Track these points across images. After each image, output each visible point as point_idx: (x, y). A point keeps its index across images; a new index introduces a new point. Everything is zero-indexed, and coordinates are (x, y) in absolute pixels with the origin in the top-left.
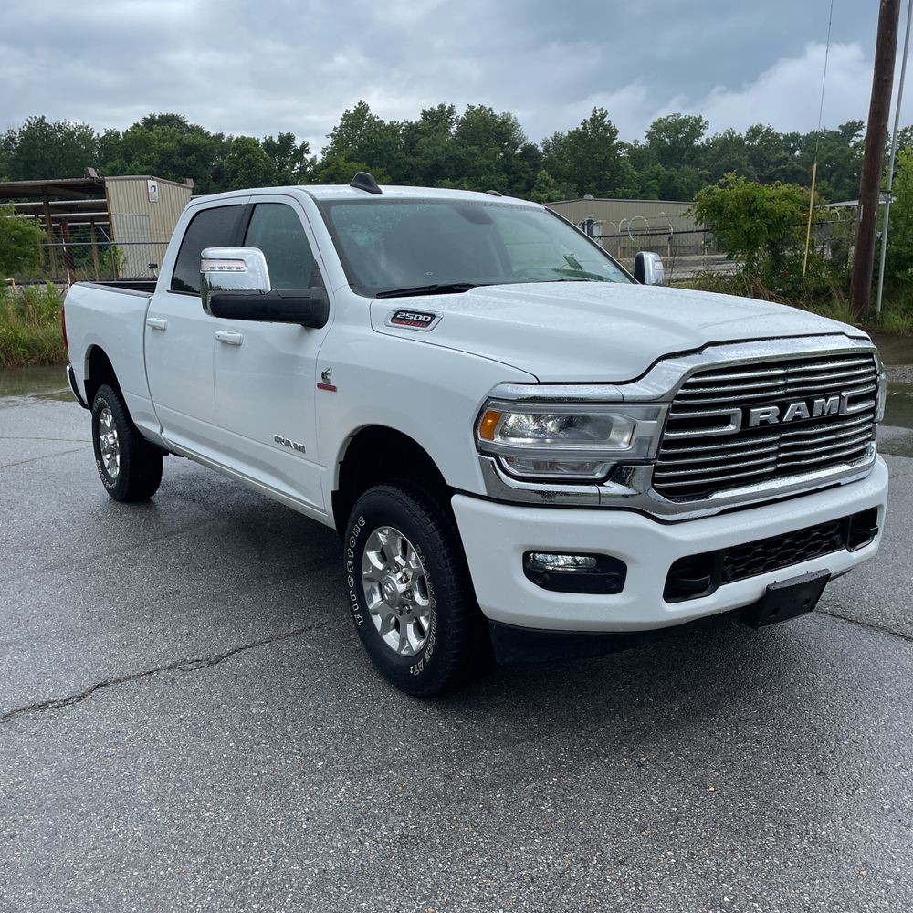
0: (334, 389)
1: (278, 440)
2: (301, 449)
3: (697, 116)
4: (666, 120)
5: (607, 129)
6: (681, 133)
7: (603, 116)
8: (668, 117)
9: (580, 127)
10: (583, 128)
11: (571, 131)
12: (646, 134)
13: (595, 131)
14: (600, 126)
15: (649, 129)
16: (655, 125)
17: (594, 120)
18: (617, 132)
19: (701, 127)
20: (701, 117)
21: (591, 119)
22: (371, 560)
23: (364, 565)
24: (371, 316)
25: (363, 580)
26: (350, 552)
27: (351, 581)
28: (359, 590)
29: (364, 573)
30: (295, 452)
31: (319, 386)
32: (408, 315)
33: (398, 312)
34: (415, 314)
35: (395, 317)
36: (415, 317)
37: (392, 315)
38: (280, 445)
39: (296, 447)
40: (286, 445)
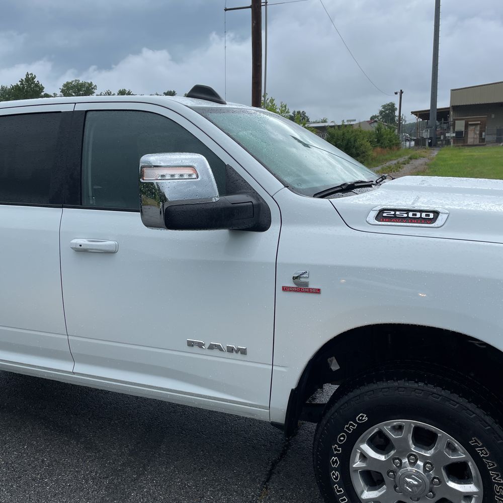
0: (318, 291)
1: (191, 344)
2: (244, 352)
3: (90, 82)
4: (71, 83)
5: (37, 85)
6: (81, 91)
7: (33, 78)
8: (73, 81)
9: (19, 83)
10: (21, 84)
11: (13, 85)
12: (60, 90)
13: (29, 86)
14: (32, 83)
15: (62, 87)
16: (65, 86)
17: (28, 80)
18: (43, 88)
19: (93, 88)
20: (91, 83)
21: (25, 79)
22: (366, 452)
23: (353, 457)
24: (341, 216)
25: (352, 471)
26: (336, 448)
27: (335, 475)
28: (346, 483)
29: (354, 465)
30: (227, 354)
31: (285, 289)
32: (398, 213)
33: (382, 211)
34: (408, 211)
35: (381, 215)
36: (411, 215)
37: (374, 214)
38: (196, 349)
39: (230, 350)
40: (208, 348)
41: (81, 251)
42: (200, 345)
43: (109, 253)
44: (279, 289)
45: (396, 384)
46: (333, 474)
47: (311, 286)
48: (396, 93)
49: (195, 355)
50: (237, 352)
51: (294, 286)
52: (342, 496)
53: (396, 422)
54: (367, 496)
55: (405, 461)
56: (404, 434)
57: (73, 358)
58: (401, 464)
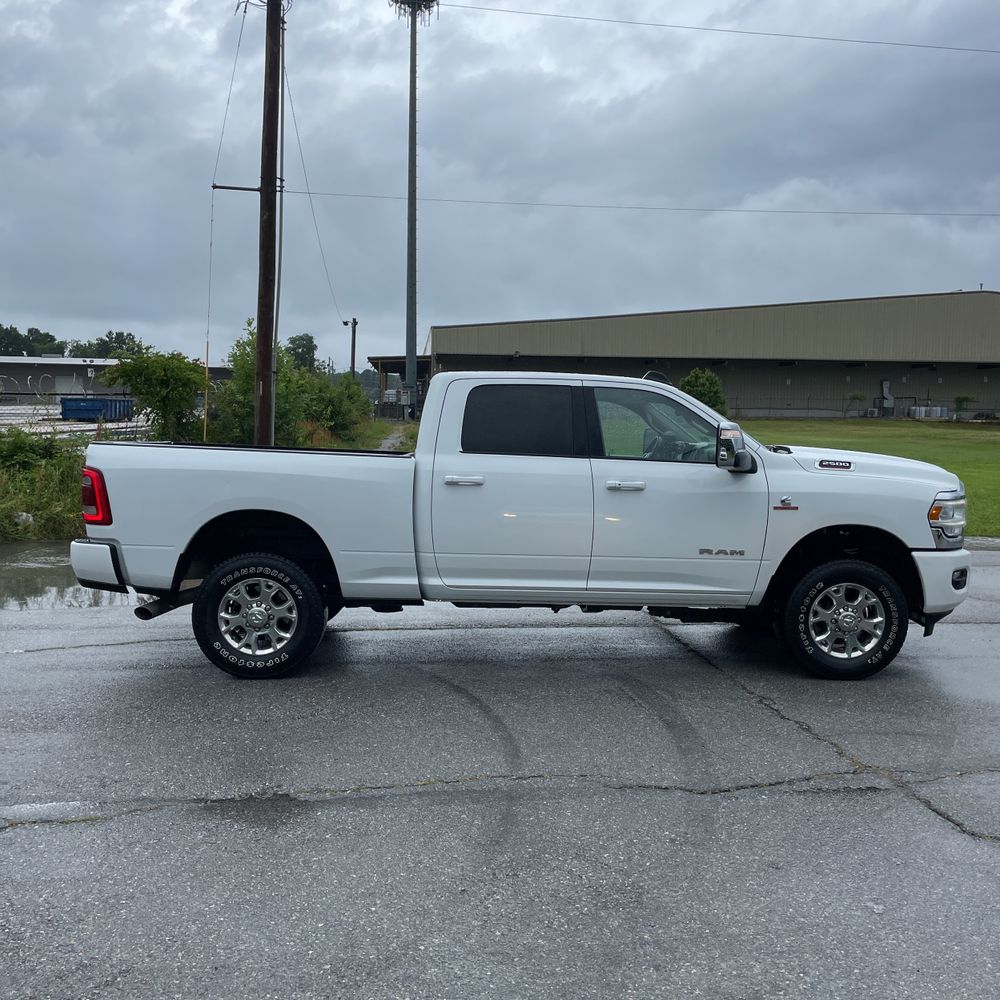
0: (797, 508)
1: (702, 552)
2: (742, 553)
22: (819, 609)
23: (811, 615)
24: (801, 464)
25: (810, 624)
26: (803, 609)
27: (802, 627)
28: (807, 632)
29: (812, 619)
30: (729, 556)
31: (775, 508)
32: (830, 462)
33: (821, 462)
35: (821, 464)
36: (837, 464)
37: (817, 464)
38: (706, 555)
39: (733, 553)
40: (717, 553)
41: (614, 489)
42: (709, 552)
43: (639, 490)
44: (771, 509)
47: (792, 505)
48: (346, 324)
49: (706, 559)
50: (737, 554)
51: (780, 505)
52: (805, 640)
53: (834, 587)
54: (818, 639)
55: (841, 610)
56: (841, 594)
57: (588, 576)
58: (840, 613)
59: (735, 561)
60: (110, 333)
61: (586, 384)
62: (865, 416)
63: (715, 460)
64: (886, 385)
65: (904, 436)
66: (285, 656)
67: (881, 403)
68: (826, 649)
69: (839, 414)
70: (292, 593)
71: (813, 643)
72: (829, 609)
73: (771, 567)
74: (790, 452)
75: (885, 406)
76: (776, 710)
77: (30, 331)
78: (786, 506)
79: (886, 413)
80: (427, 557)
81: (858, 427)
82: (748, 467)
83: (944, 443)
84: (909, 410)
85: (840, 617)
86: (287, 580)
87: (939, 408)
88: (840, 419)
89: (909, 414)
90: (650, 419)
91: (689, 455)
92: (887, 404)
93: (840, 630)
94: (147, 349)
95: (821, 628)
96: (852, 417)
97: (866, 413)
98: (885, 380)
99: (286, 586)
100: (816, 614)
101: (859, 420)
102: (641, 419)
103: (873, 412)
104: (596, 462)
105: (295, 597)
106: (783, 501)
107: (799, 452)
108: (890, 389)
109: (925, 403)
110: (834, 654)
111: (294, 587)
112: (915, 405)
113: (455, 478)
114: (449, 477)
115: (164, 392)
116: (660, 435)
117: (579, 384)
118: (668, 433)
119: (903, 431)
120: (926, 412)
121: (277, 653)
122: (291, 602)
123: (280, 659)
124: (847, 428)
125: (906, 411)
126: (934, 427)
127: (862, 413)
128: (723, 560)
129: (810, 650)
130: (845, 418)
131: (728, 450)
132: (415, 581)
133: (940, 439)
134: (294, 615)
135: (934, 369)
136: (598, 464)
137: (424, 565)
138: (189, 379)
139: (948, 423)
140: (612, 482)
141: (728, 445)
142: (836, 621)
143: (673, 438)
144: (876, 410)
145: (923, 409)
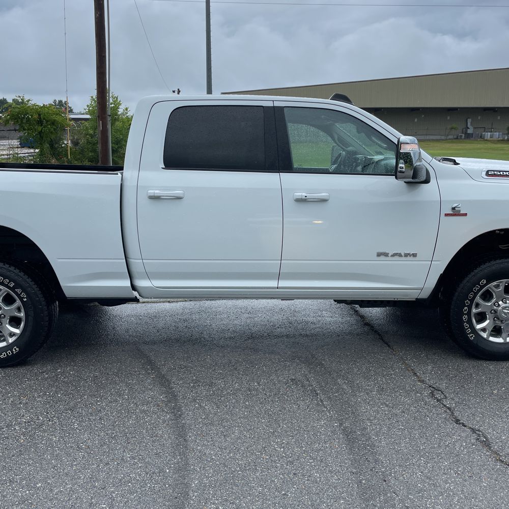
0: (466, 215)
1: (379, 255)
2: (414, 255)
22: (481, 302)
23: (474, 306)
24: (469, 174)
25: (472, 315)
26: (467, 302)
27: (465, 317)
28: (470, 321)
29: (474, 311)
30: (404, 258)
31: (446, 215)
32: (495, 172)
33: (488, 171)
34: (500, 171)
35: (488, 173)
36: (501, 173)
37: (485, 173)
38: (382, 258)
39: (406, 255)
40: (392, 256)
42: (386, 255)
43: (324, 201)
44: (443, 216)
45: (501, 261)
46: (464, 317)
47: (462, 212)
49: (383, 261)
50: (410, 256)
51: (451, 213)
52: (468, 329)
53: (495, 283)
54: (479, 326)
55: (500, 303)
56: (502, 288)
57: (279, 277)
58: (499, 305)
59: (409, 261)
60: (55, 100)
61: (277, 104)
62: (457, 138)
63: (395, 172)
64: (469, 121)
65: (480, 149)
66: (16, 350)
67: (466, 131)
68: (485, 335)
69: (443, 137)
70: (18, 295)
71: (474, 331)
72: (489, 301)
73: (440, 267)
74: (455, 163)
75: (468, 132)
76: (449, 408)
77: (13, 100)
78: (455, 213)
79: (468, 136)
80: (136, 263)
81: (454, 145)
82: (423, 178)
83: (502, 152)
84: (481, 134)
85: (500, 308)
86: (12, 285)
87: (498, 133)
88: (443, 140)
89: (481, 137)
90: (336, 137)
91: (368, 168)
92: (469, 131)
93: (498, 319)
94: (28, 101)
95: (481, 317)
96: (450, 139)
97: (458, 136)
98: (469, 118)
99: (13, 289)
100: (477, 305)
101: (454, 140)
102: (329, 138)
103: (462, 136)
104: (285, 176)
105: (21, 299)
106: (453, 209)
107: (466, 163)
108: (471, 122)
109: (490, 130)
110: (492, 339)
111: (19, 291)
112: (485, 131)
113: (157, 192)
114: (151, 192)
115: (40, 129)
116: (344, 150)
117: (270, 104)
118: (350, 148)
119: (479, 146)
120: (490, 135)
121: (10, 347)
122: (18, 303)
123: (12, 352)
124: (448, 145)
125: (480, 135)
126: (495, 144)
127: (455, 137)
128: (397, 261)
129: (472, 337)
130: (446, 140)
131: (406, 162)
132: (127, 283)
133: (500, 150)
134: (22, 315)
135: (496, 111)
136: (287, 178)
137: (134, 269)
138: (55, 120)
139: (503, 141)
140: (299, 194)
141: (407, 158)
142: (496, 312)
143: (355, 153)
144: (463, 135)
145: (489, 133)
